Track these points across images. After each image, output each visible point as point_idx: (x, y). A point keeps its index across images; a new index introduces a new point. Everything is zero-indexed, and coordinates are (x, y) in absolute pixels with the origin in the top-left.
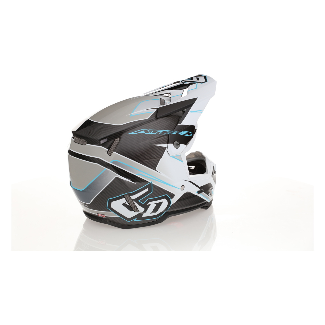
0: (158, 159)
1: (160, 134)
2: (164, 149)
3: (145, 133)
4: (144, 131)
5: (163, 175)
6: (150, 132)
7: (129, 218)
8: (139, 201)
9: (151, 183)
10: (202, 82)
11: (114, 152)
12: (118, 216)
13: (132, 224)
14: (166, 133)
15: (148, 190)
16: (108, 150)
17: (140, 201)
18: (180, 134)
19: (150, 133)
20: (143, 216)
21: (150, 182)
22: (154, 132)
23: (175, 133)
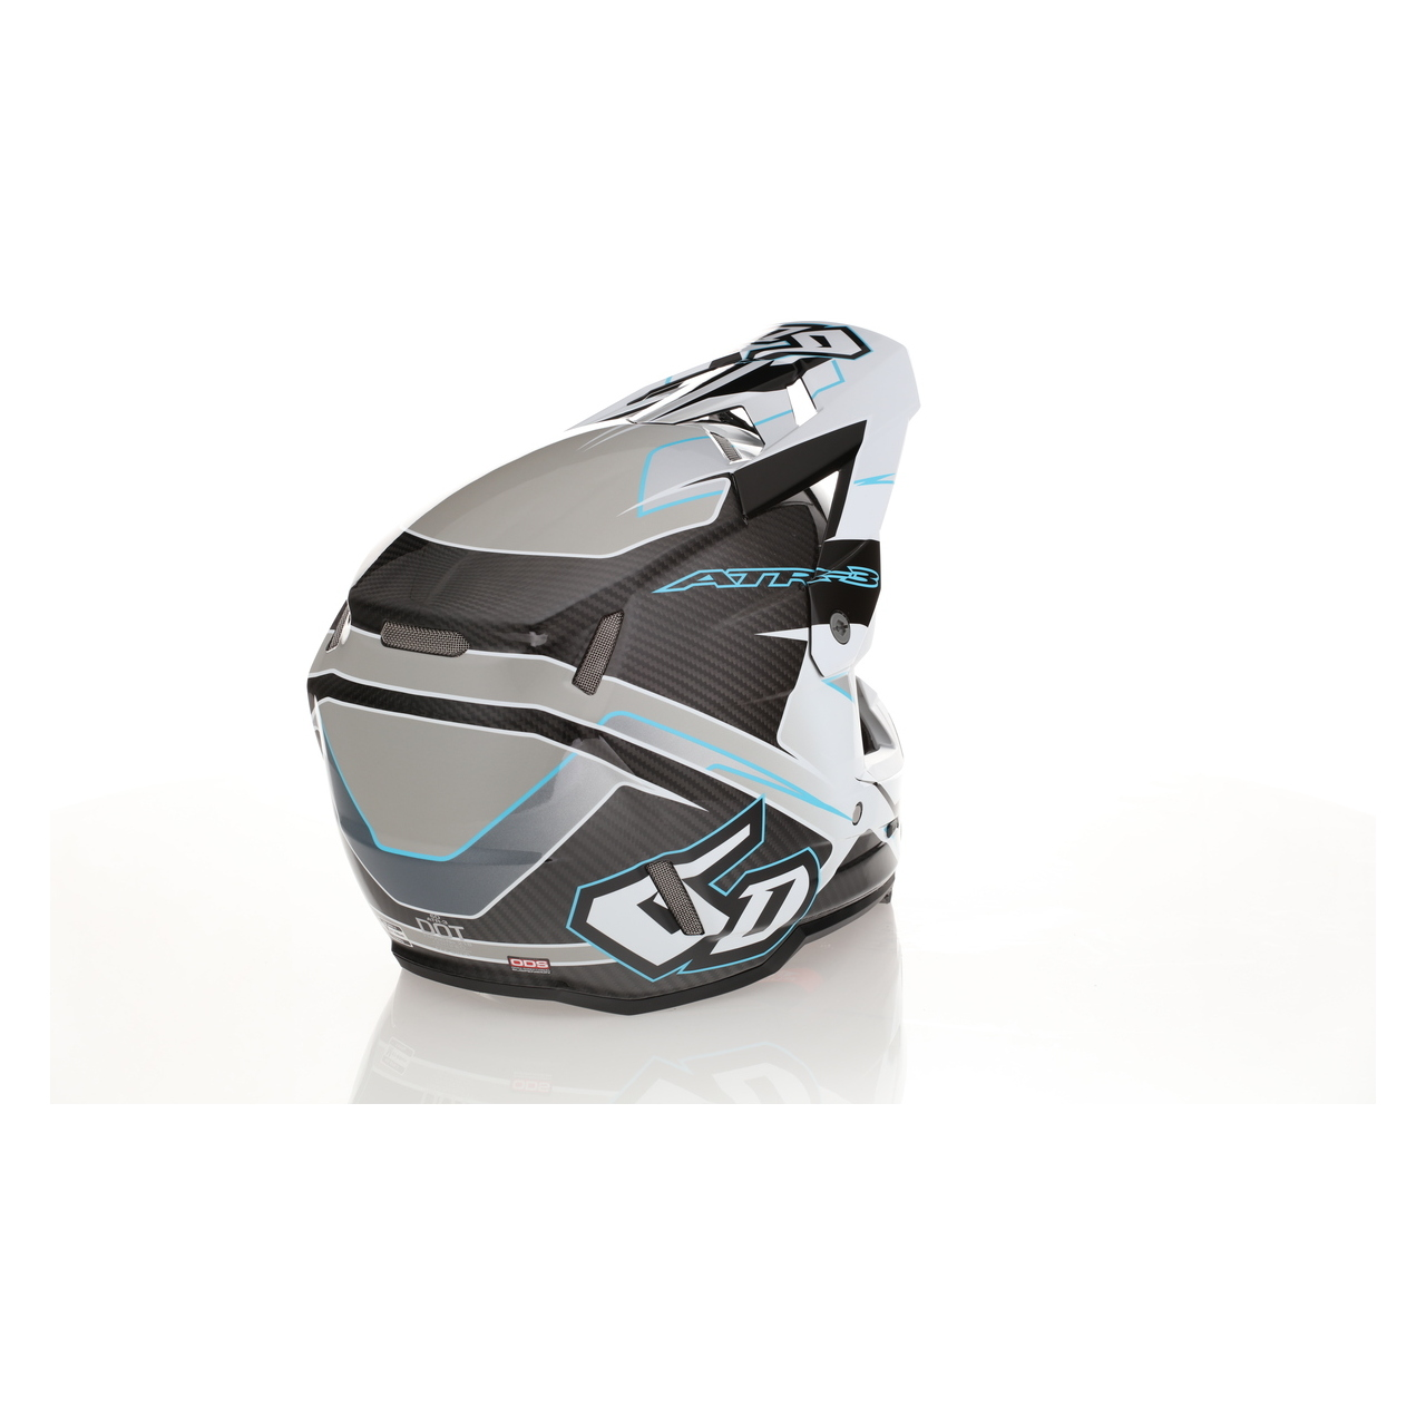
0: (781, 695)
1: (772, 585)
2: (800, 648)
3: (718, 587)
4: (709, 578)
5: (801, 761)
6: (737, 579)
7: (658, 964)
8: (712, 884)
9: (761, 801)
10: (851, 354)
11: (604, 677)
12: (612, 960)
13: (668, 988)
14: (791, 580)
15: (748, 834)
16: (574, 669)
17: (716, 884)
18: (843, 579)
19: (737, 585)
20: (714, 951)
21: (757, 796)
22: (752, 577)
23: (826, 578)
